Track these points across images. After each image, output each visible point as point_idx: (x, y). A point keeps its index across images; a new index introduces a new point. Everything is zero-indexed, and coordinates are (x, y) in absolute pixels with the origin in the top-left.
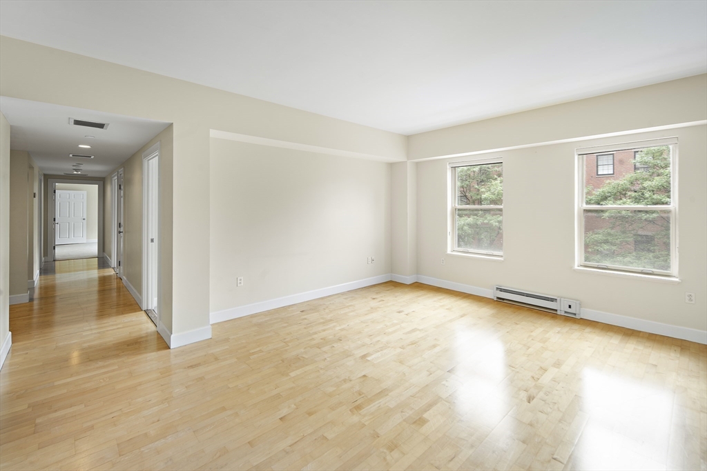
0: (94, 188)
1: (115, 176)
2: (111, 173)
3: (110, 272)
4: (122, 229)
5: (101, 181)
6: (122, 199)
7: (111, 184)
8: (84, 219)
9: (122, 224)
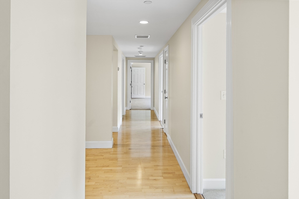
0: (149, 65)
1: (161, 55)
2: (158, 53)
3: (158, 126)
4: (167, 95)
5: (153, 60)
6: (167, 71)
7: (159, 62)
8: (144, 84)
9: (166, 91)
